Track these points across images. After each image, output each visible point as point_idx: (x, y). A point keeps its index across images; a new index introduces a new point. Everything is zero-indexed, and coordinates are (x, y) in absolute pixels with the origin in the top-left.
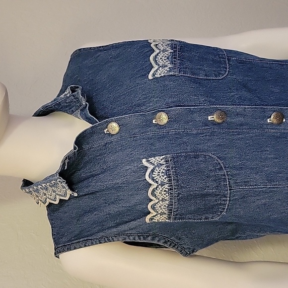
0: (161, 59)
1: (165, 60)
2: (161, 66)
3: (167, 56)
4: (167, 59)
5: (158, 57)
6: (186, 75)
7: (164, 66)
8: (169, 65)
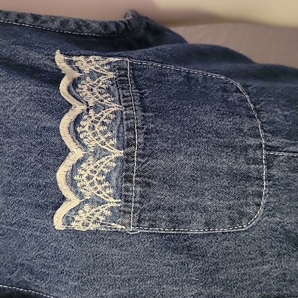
0: (89, 178)
1: (100, 182)
2: (87, 201)
3: (106, 171)
4: (106, 180)
5: (80, 171)
6: (156, 230)
7: (97, 202)
8: (112, 200)
